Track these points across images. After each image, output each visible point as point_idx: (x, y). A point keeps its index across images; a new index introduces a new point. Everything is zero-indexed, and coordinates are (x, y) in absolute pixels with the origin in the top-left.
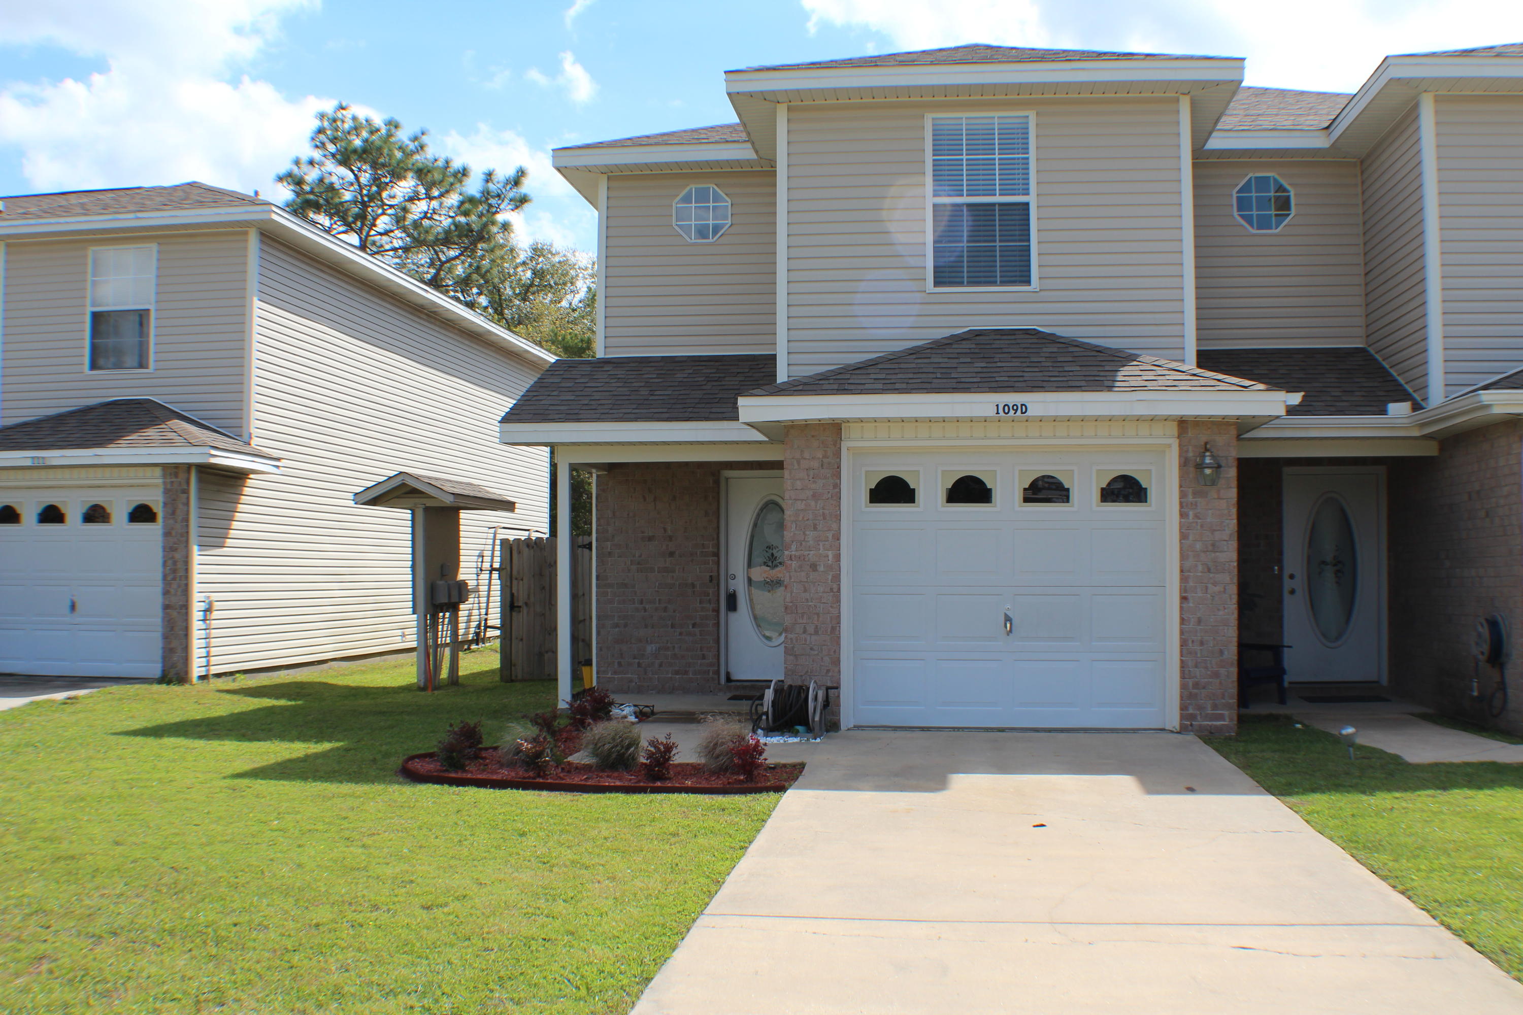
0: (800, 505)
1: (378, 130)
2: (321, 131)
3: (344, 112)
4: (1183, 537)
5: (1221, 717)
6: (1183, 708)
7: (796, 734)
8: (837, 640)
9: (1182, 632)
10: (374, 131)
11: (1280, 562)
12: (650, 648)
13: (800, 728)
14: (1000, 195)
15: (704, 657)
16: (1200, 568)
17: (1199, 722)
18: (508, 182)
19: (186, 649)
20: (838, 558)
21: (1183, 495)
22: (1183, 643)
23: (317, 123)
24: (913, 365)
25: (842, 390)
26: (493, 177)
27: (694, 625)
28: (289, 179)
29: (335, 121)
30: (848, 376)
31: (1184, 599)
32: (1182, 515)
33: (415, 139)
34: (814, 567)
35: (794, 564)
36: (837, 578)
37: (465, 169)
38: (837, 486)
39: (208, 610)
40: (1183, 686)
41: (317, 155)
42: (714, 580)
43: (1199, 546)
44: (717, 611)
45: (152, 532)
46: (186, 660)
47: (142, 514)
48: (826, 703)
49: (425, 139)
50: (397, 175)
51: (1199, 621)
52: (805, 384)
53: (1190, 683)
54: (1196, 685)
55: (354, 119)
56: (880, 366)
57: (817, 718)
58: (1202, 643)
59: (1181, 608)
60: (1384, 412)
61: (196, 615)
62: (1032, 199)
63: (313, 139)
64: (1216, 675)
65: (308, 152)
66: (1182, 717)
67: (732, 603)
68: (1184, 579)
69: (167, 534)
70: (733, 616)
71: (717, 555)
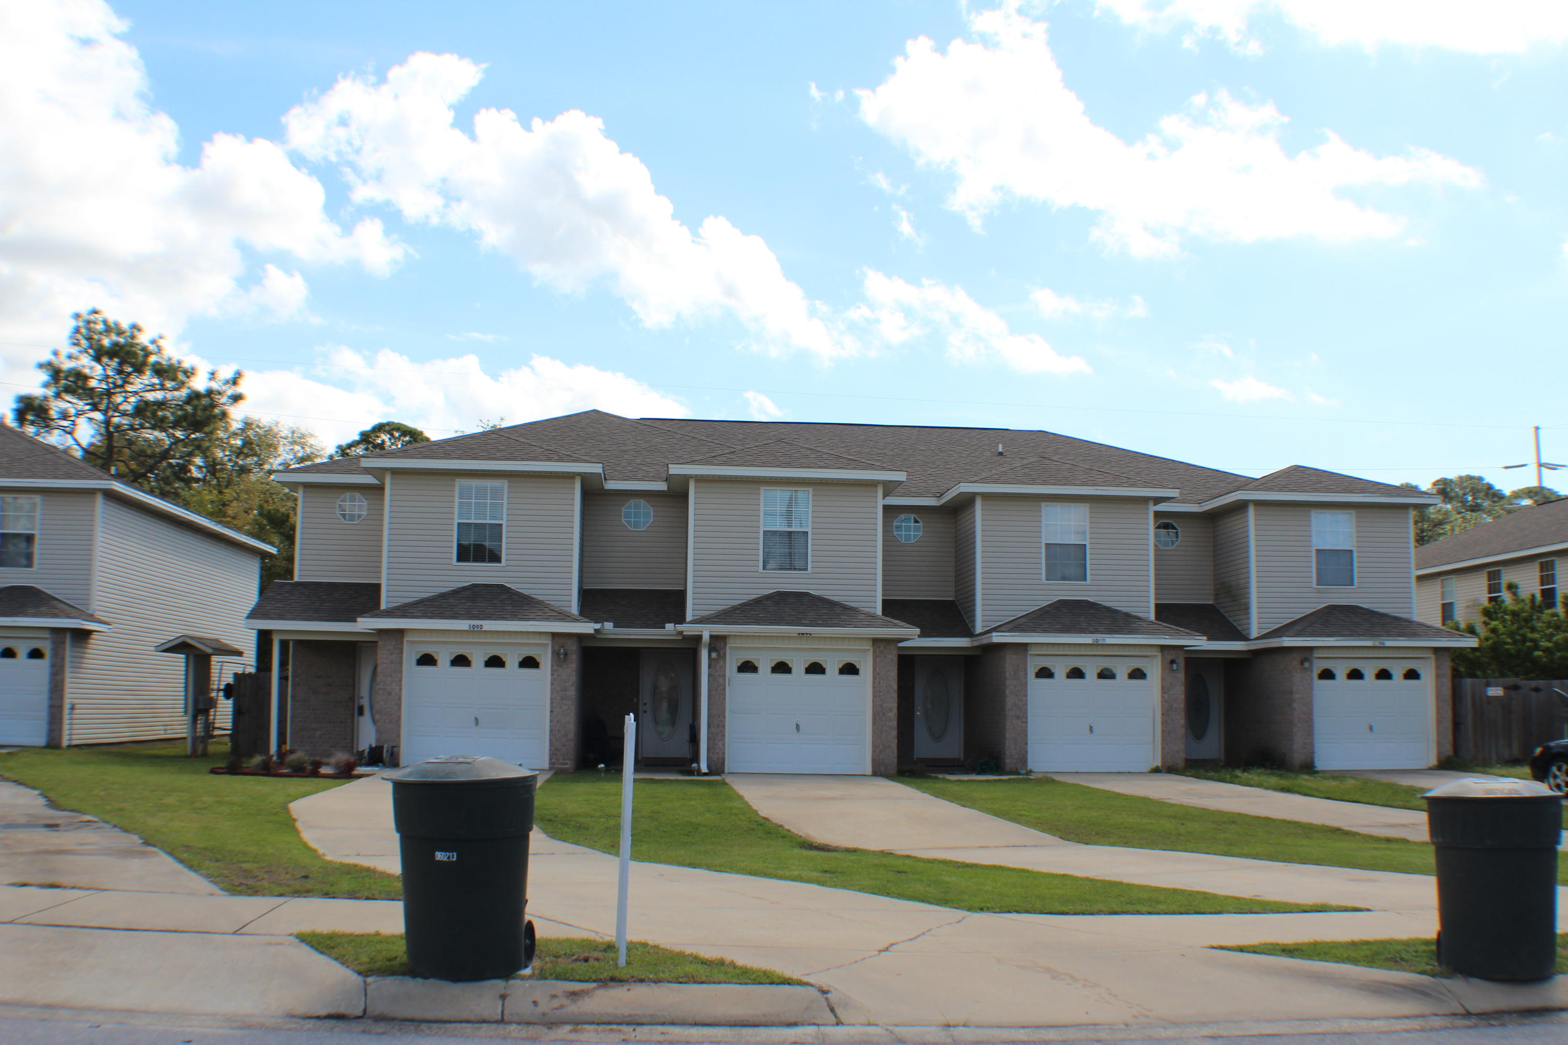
0: (385, 666)
1: (124, 333)
2: (77, 330)
3: (97, 316)
4: (552, 684)
5: (566, 764)
6: (551, 759)
7: (378, 766)
8: (399, 726)
9: (551, 726)
10: (120, 333)
11: (637, 697)
12: (318, 733)
13: (380, 764)
14: (490, 519)
15: (345, 739)
16: (559, 698)
17: (557, 766)
18: (227, 382)
19: (61, 730)
20: (401, 689)
21: (552, 666)
22: (551, 731)
23: (73, 323)
24: (438, 603)
25: (404, 616)
26: (216, 375)
27: (341, 722)
28: (49, 367)
29: (89, 322)
30: (407, 608)
31: (552, 711)
32: (552, 675)
33: (153, 342)
34: (390, 693)
35: (381, 692)
36: (400, 699)
37: (193, 369)
38: (401, 658)
39: (73, 708)
40: (551, 750)
41: (74, 350)
42: (352, 699)
43: (558, 688)
44: (353, 715)
45: (42, 667)
46: (60, 736)
47: (36, 654)
48: (392, 754)
49: (162, 343)
50: (139, 370)
51: (558, 721)
52: (388, 612)
53: (553, 748)
54: (556, 749)
55: (105, 322)
56: (425, 603)
57: (388, 759)
58: (559, 731)
59: (551, 716)
60: (664, 628)
61: (66, 711)
62: (504, 523)
63: (71, 337)
64: (565, 745)
65: (66, 348)
66: (550, 763)
67: (361, 712)
68: (552, 703)
69: (53, 666)
70: (361, 718)
71: (354, 686)
